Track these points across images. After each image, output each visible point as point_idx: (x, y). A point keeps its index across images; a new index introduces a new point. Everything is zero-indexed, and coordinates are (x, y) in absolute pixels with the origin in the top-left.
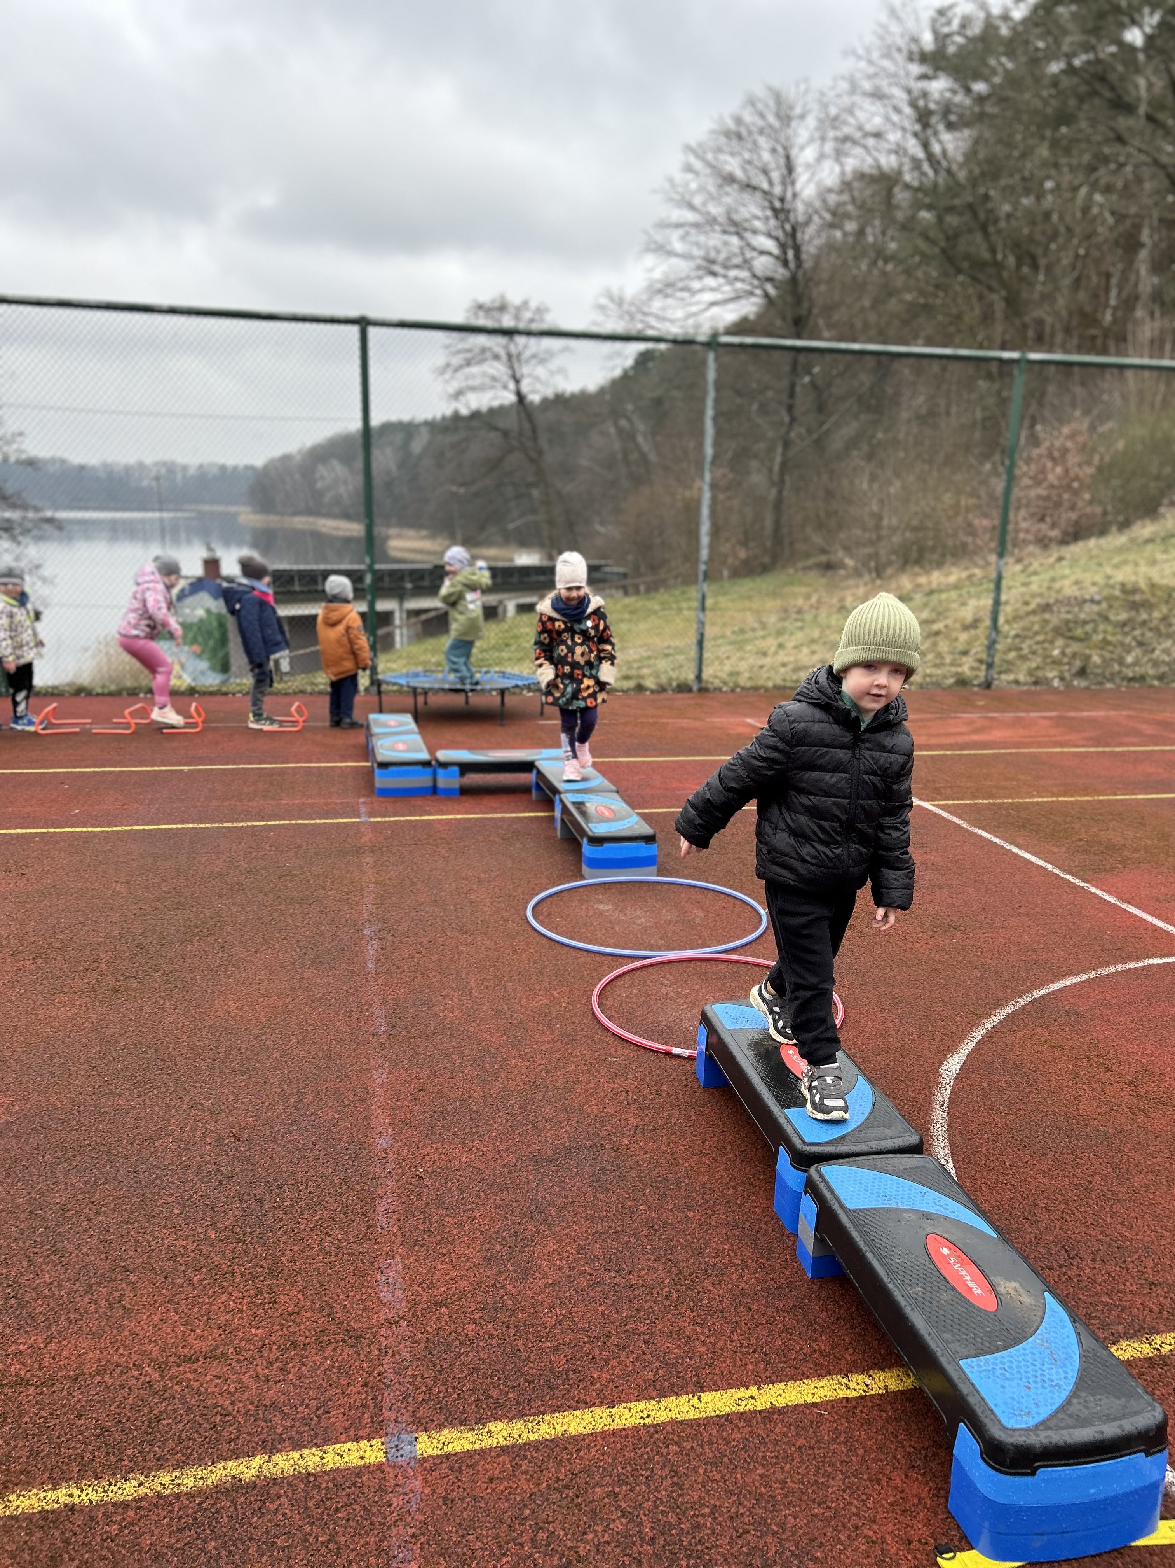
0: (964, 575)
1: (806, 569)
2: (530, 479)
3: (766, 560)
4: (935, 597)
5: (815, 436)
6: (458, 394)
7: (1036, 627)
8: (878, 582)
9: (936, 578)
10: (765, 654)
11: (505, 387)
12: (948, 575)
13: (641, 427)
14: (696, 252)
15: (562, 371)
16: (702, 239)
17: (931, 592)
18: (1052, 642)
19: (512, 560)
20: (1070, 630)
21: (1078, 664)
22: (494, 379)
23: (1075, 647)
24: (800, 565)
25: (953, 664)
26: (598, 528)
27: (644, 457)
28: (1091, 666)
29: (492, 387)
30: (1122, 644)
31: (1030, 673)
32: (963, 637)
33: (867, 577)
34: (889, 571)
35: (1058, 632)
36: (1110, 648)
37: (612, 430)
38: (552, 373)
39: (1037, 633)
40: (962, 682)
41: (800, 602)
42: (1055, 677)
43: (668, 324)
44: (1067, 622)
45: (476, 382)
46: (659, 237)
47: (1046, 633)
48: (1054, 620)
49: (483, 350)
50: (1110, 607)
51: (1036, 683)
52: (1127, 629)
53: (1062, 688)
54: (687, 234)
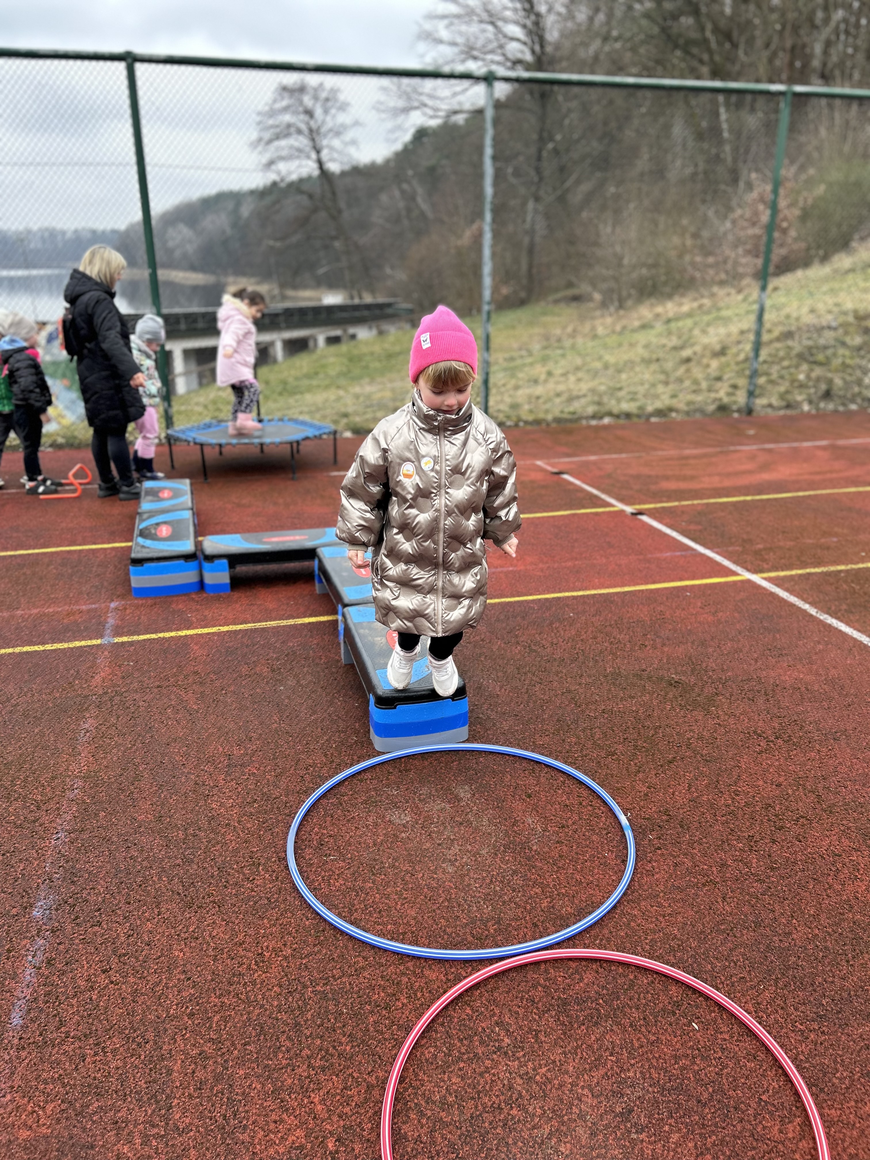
0: (695, 305)
1: (556, 302)
2: (333, 233)
3: (523, 294)
4: (673, 325)
5: (559, 193)
6: (271, 163)
7: (782, 354)
8: (622, 312)
9: (670, 308)
10: (536, 381)
11: (308, 157)
12: (681, 305)
13: (420, 191)
14: (460, 40)
15: (354, 142)
16: (464, 28)
17: (669, 321)
18: (797, 367)
19: (320, 300)
20: (812, 355)
21: (823, 387)
22: (300, 150)
23: (818, 372)
24: (551, 298)
25: (710, 390)
26: (388, 271)
27: (423, 214)
28: (835, 388)
29: (298, 157)
30: (860, 367)
31: (782, 396)
32: (715, 364)
33: (612, 309)
34: (629, 303)
35: (801, 357)
36: (849, 371)
37: (397, 193)
38: (346, 144)
39: (782, 359)
40: (723, 408)
41: (558, 332)
42: (804, 400)
43: (438, 102)
44: (810, 348)
45: (284, 153)
46: (428, 26)
47: (791, 359)
48: (796, 345)
49: (289, 126)
50: (846, 333)
51: (788, 406)
52: (862, 353)
53: (814, 412)
54: (451, 24)
